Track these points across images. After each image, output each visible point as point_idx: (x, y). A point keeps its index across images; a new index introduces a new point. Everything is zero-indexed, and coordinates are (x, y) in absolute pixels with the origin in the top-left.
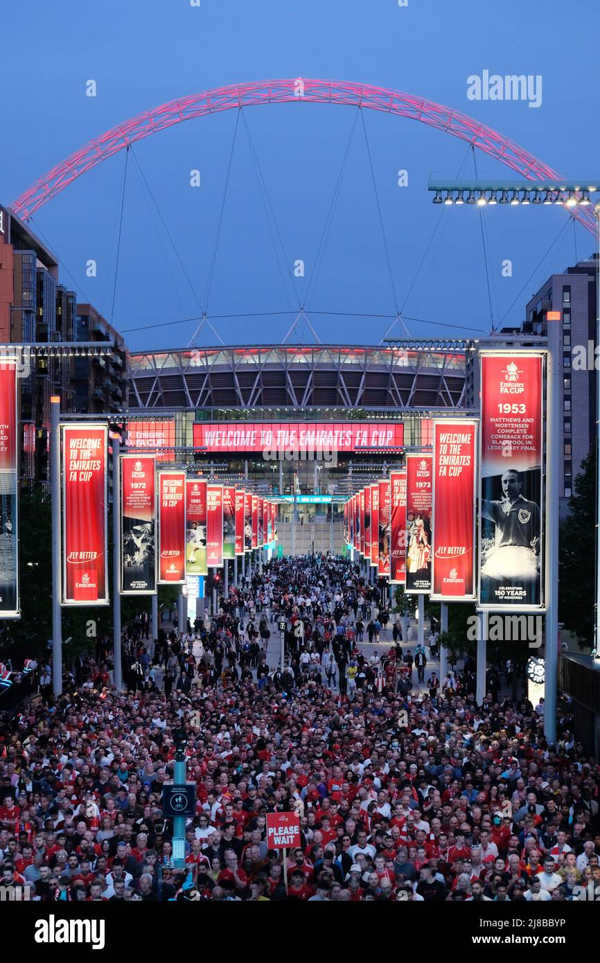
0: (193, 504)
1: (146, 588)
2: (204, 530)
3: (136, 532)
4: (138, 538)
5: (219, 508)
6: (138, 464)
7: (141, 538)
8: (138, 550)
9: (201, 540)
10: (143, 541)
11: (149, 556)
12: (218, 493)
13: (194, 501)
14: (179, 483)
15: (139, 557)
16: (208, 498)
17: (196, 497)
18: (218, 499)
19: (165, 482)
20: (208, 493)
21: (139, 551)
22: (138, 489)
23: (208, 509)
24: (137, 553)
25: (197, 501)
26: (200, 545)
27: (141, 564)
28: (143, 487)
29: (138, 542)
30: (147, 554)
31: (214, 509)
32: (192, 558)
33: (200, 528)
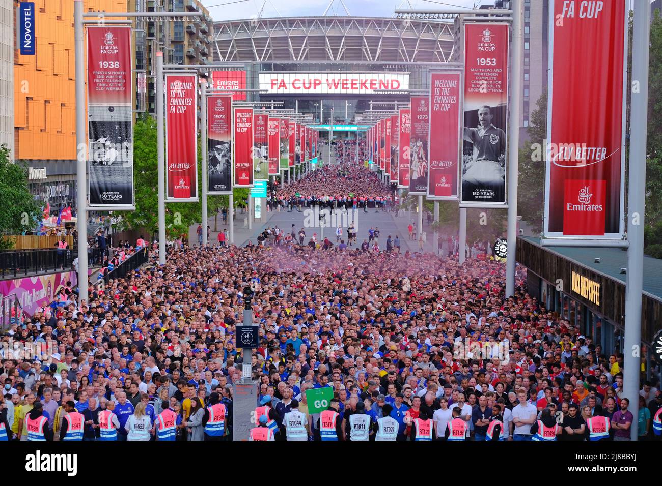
0: (258, 130)
1: (225, 190)
2: (267, 149)
3: (218, 150)
4: (219, 154)
5: (277, 133)
6: (219, 101)
7: (221, 154)
8: (219, 162)
9: (264, 156)
10: (222, 156)
11: (227, 167)
12: (276, 123)
13: (259, 128)
14: (248, 115)
15: (220, 168)
16: (269, 126)
17: (261, 126)
18: (277, 126)
19: (239, 115)
20: (269, 123)
21: (220, 164)
22: (219, 119)
23: (269, 134)
24: (218, 165)
26: (263, 160)
27: (221, 172)
28: (223, 118)
29: (219, 157)
30: (225, 166)
31: (274, 134)
32: (258, 169)
33: (263, 147)
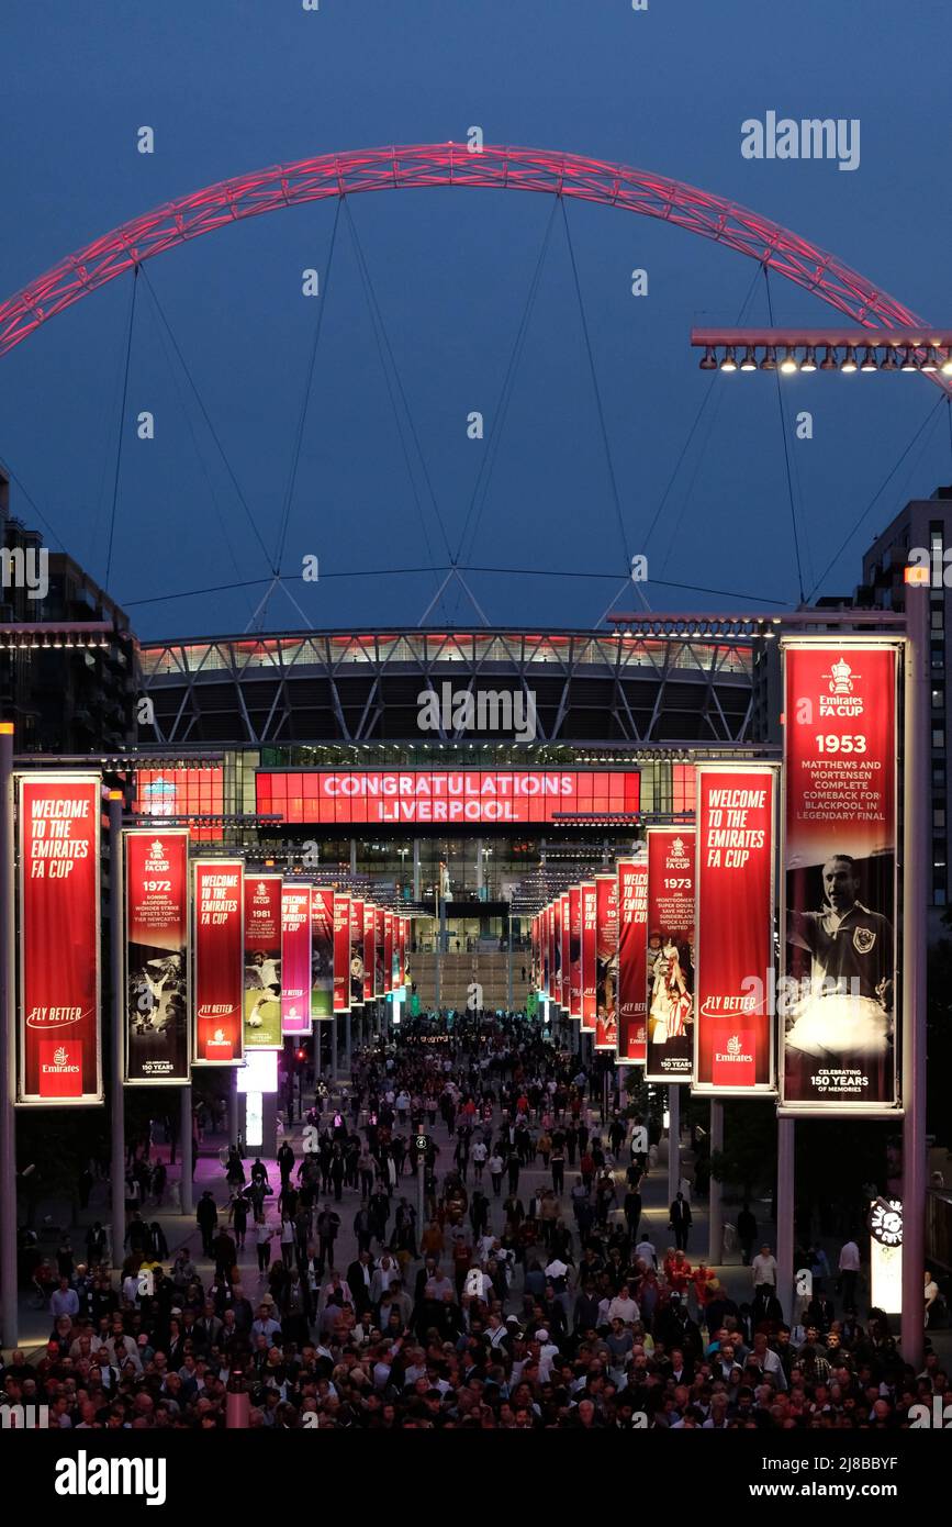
0: (256, 919)
1: (172, 1074)
2: (278, 967)
3: (153, 971)
4: (156, 981)
5: (304, 927)
6: (157, 847)
7: (161, 983)
8: (156, 1003)
9: (272, 986)
10: (166, 987)
11: (177, 1014)
12: (302, 900)
13: (259, 914)
14: (231, 881)
15: (158, 1017)
16: (284, 909)
17: (262, 907)
18: (303, 910)
19: (206, 880)
20: (285, 899)
21: (158, 1006)
22: (156, 893)
23: (284, 928)
24: (153, 1010)
25: (265, 914)
26: (269, 995)
27: (161, 1029)
28: (166, 889)
29: (156, 990)
30: (172, 1011)
31: (295, 927)
32: (254, 1018)
33: (270, 963)
